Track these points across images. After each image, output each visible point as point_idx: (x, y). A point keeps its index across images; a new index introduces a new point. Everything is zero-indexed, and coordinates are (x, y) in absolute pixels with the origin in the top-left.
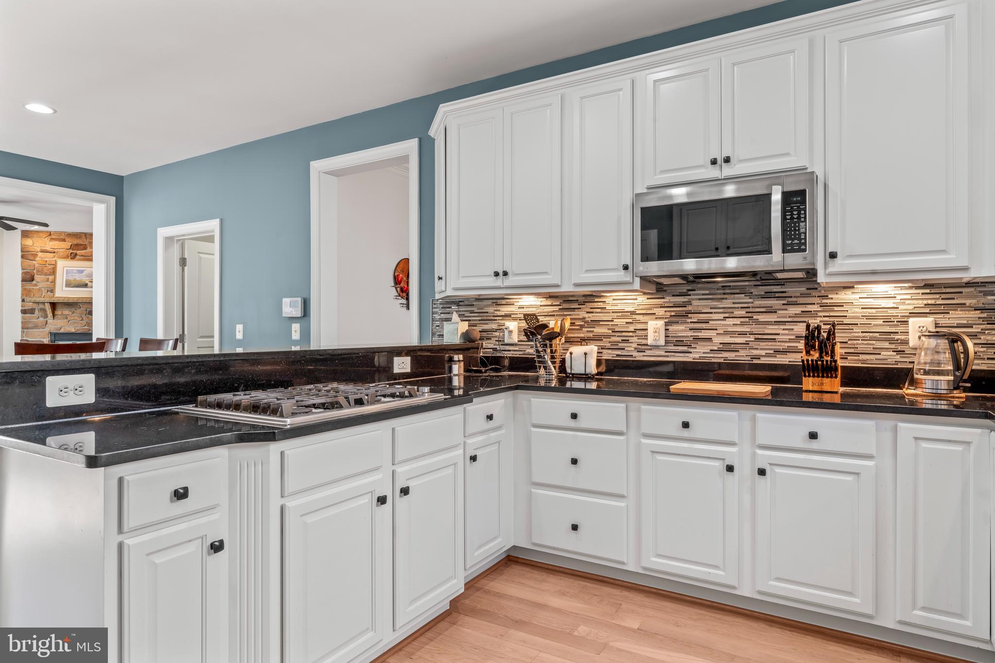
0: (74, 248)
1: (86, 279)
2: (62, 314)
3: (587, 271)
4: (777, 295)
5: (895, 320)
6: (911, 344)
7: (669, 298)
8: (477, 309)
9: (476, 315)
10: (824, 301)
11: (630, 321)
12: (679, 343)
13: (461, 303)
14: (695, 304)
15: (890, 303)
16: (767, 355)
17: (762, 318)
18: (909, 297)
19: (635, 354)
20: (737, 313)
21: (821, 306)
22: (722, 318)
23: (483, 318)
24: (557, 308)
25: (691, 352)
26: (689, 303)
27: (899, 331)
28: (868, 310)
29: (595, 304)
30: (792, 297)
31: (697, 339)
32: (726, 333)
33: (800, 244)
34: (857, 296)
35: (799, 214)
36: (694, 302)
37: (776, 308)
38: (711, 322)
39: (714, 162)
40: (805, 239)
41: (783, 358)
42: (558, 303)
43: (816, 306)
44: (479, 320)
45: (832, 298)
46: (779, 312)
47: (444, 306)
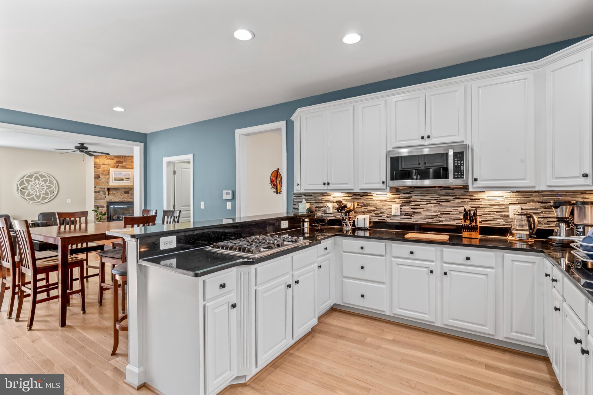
0: (118, 163)
1: (123, 177)
2: (112, 193)
3: (366, 183)
4: (450, 194)
5: (503, 206)
6: (510, 217)
7: (402, 194)
8: (314, 197)
9: (313, 200)
10: (472, 197)
11: (384, 204)
12: (406, 214)
13: (306, 195)
14: (413, 197)
15: (500, 199)
16: (446, 221)
17: (444, 204)
18: (509, 196)
19: (386, 219)
20: (432, 202)
21: (470, 200)
22: (426, 204)
23: (316, 201)
24: (350, 198)
25: (412, 219)
26: (411, 197)
27: (505, 211)
28: (491, 202)
29: (368, 196)
30: (457, 195)
31: (414, 213)
32: (428, 210)
33: (461, 175)
34: (486, 196)
35: (461, 162)
36: (413, 196)
37: (450, 200)
38: (421, 206)
40: (463, 173)
41: (453, 222)
42: (351, 196)
43: (468, 199)
44: (315, 202)
45: (475, 196)
46: (452, 202)
47: (298, 196)
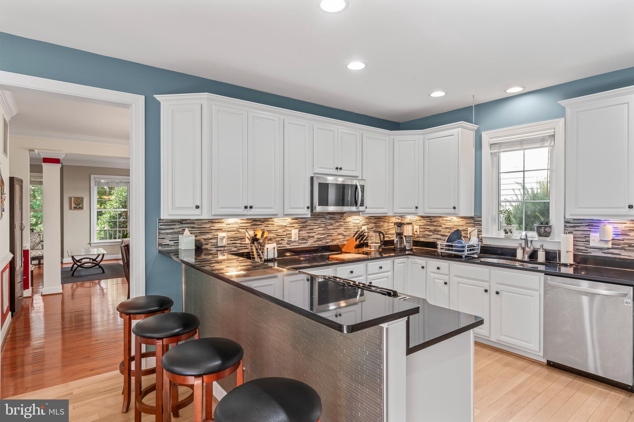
4: (333, 218)
8: (198, 226)
9: (196, 229)
10: (345, 221)
11: (285, 230)
12: (303, 239)
13: (183, 222)
15: (358, 222)
16: (331, 242)
17: (329, 227)
19: (286, 245)
20: (322, 225)
22: (317, 228)
23: (202, 231)
24: (249, 224)
25: (307, 243)
29: (269, 222)
31: (309, 237)
32: (319, 234)
34: (352, 219)
35: (363, 193)
37: (332, 223)
38: (314, 230)
39: (337, 168)
40: (364, 202)
42: (251, 222)
43: (342, 223)
44: (199, 233)
46: (334, 225)
47: (169, 224)
